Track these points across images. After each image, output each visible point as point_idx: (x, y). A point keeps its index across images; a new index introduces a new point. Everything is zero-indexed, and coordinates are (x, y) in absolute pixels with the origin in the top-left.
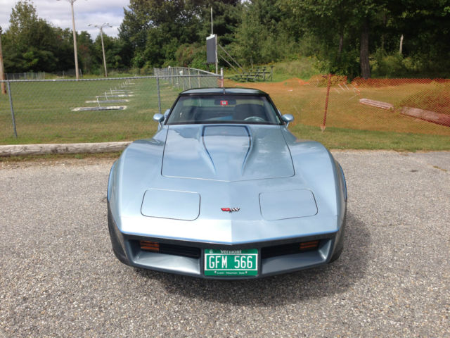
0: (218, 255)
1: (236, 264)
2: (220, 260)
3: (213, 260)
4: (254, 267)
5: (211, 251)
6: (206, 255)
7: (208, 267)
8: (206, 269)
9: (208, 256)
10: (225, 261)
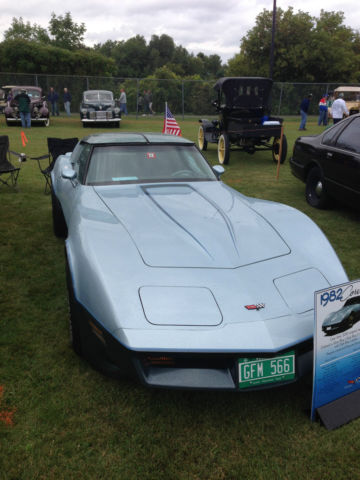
0: (253, 363)
1: (272, 370)
2: (255, 368)
3: (248, 369)
4: (291, 370)
5: (245, 360)
6: (240, 365)
7: (243, 379)
8: (240, 381)
9: (243, 366)
10: (260, 369)
